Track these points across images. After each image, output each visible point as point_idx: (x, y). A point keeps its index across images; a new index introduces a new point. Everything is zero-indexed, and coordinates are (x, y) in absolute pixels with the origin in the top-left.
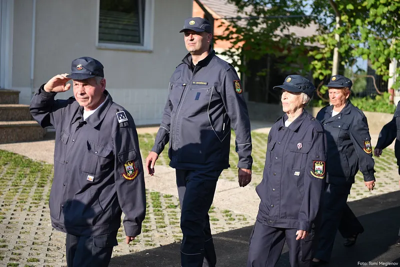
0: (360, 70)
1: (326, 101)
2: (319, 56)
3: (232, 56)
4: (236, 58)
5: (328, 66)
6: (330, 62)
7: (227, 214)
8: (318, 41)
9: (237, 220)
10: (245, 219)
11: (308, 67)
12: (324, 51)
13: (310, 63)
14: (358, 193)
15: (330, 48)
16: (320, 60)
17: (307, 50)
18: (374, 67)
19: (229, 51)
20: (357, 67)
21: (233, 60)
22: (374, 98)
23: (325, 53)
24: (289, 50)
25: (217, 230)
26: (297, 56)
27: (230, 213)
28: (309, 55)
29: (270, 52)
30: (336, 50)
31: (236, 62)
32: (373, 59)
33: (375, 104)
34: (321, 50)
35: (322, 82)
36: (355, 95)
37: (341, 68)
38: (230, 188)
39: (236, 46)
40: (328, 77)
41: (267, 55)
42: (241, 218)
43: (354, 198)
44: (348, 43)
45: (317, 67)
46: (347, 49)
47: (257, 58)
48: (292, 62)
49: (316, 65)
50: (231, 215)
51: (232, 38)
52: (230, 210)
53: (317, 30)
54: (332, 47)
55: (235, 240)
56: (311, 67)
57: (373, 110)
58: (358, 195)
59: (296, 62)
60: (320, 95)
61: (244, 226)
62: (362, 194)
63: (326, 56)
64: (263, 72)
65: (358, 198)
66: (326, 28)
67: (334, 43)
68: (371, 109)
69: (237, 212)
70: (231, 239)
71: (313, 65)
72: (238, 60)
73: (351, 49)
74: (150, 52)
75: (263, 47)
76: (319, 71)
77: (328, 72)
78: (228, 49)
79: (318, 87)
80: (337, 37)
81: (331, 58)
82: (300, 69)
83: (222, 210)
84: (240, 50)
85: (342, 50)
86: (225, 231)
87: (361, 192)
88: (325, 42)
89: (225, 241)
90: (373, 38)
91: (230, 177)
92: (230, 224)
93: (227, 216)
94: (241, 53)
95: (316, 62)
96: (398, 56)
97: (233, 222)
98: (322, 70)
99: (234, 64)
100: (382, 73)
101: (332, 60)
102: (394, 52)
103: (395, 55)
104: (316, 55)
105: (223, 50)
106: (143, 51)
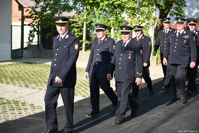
1: (81, 48)
2: (76, 26)
3: (33, 26)
4: (35, 27)
5: (81, 31)
8: (76, 18)
9: (37, 109)
10: (41, 108)
11: (71, 31)
12: (79, 24)
13: (73, 29)
16: (77, 28)
17: (71, 22)
19: (32, 24)
21: (33, 28)
23: (80, 24)
25: (27, 114)
28: (71, 26)
30: (85, 23)
31: (36, 29)
34: (77, 23)
37: (88, 32)
38: (33, 93)
39: (35, 21)
40: (81, 36)
41: (51, 25)
42: (39, 107)
44: (90, 19)
45: (75, 31)
46: (90, 22)
49: (75, 30)
50: (34, 106)
51: (33, 17)
52: (33, 104)
53: (76, 13)
54: (83, 22)
55: (36, 119)
56: (73, 31)
61: (41, 111)
63: (80, 25)
64: (49, 34)
66: (80, 12)
67: (84, 19)
69: (37, 105)
70: (34, 118)
71: (74, 30)
72: (36, 28)
73: (92, 22)
75: (48, 22)
76: (77, 33)
77: (81, 34)
80: (85, 16)
81: (82, 26)
83: (30, 104)
84: (37, 23)
85: (88, 23)
86: (31, 114)
88: (79, 19)
89: (31, 119)
90: (102, 17)
91: (33, 87)
92: (34, 111)
93: (32, 107)
94: (37, 24)
95: (75, 29)
96: (114, 25)
97: (35, 110)
98: (78, 32)
99: (35, 30)
100: (107, 34)
101: (83, 28)
102: (112, 23)
103: (113, 25)
104: (75, 25)
105: (29, 23)
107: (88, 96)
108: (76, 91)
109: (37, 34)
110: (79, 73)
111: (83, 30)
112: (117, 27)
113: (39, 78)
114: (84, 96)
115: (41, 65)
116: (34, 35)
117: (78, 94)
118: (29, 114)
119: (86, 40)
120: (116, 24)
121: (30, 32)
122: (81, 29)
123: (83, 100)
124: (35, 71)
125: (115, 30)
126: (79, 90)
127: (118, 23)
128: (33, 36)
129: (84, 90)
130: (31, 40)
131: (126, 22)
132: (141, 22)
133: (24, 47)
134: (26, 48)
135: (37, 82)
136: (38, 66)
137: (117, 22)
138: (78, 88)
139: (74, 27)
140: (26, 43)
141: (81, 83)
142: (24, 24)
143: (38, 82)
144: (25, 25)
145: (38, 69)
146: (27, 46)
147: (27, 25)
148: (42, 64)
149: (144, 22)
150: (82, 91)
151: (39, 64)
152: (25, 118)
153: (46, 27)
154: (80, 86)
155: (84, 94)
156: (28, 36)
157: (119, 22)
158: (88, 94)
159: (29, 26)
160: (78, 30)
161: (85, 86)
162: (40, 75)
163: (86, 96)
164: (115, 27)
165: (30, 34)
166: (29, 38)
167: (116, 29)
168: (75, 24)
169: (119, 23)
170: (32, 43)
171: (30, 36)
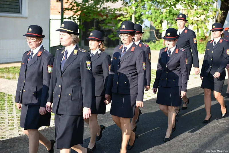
0: (146, 27)
2: (124, 19)
3: (74, 20)
4: (76, 21)
8: (123, 11)
11: (118, 25)
12: (126, 16)
13: (119, 23)
14: (148, 96)
15: (130, 15)
17: (117, 15)
18: (154, 25)
19: (72, 17)
20: (144, 25)
22: (154, 42)
24: (107, 15)
26: (111, 19)
28: (118, 19)
29: (96, 17)
30: (133, 16)
32: (154, 21)
33: (155, 46)
34: (124, 15)
36: (144, 41)
39: (77, 14)
41: (94, 19)
43: (146, 99)
44: (140, 12)
46: (139, 15)
47: (89, 21)
48: (108, 23)
51: (74, 9)
53: (122, 4)
57: (155, 49)
58: (148, 97)
59: (111, 23)
62: (150, 97)
63: (128, 19)
65: (148, 99)
66: (127, 3)
67: (132, 11)
68: (154, 49)
72: (78, 22)
73: (141, 15)
74: (26, 18)
75: (91, 15)
78: (72, 16)
80: (134, 8)
81: (130, 20)
82: (113, 26)
84: (79, 16)
85: (137, 16)
87: (149, 96)
88: (127, 11)
90: (153, 9)
94: (79, 18)
100: (159, 28)
102: (165, 16)
103: (166, 18)
104: (122, 18)
105: (69, 17)
106: (22, 18)
112: (171, 20)
120: (169, 16)
127: (171, 16)
132: (199, 15)
139: (120, 20)
142: (64, 17)
147: (67, 18)
149: (203, 15)
157: (173, 14)
164: (168, 20)
167: (169, 23)
169: (173, 16)
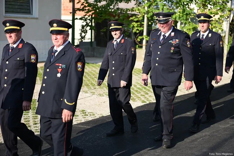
1: (141, 45)
2: (136, 20)
3: (86, 20)
4: (88, 21)
5: (142, 25)
6: (143, 23)
7: (83, 112)
8: (135, 11)
9: (89, 116)
10: (94, 115)
11: (130, 26)
12: (139, 17)
13: (131, 24)
16: (137, 22)
17: (129, 15)
21: (86, 22)
23: (140, 18)
24: (119, 16)
25: (77, 122)
26: (123, 19)
27: (85, 111)
28: (130, 19)
30: (146, 16)
31: (89, 24)
34: (137, 16)
35: (139, 34)
37: (149, 26)
38: (85, 97)
39: (88, 14)
40: (141, 31)
41: (106, 19)
42: (92, 114)
44: (152, 11)
45: (135, 26)
46: (151, 15)
49: (134, 24)
50: (86, 112)
51: (85, 10)
52: (85, 110)
53: (135, 4)
54: (143, 14)
55: (87, 127)
56: (132, 26)
60: (138, 42)
61: (93, 119)
63: (140, 19)
64: (104, 29)
66: (140, 3)
67: (145, 11)
69: (89, 111)
70: (85, 126)
71: (133, 24)
74: (37, 19)
75: (103, 15)
76: (136, 28)
77: (141, 28)
78: (83, 16)
79: (136, 37)
80: (146, 8)
81: (143, 20)
82: (125, 27)
83: (80, 110)
85: (149, 16)
86: (82, 122)
88: (139, 11)
89: (82, 127)
91: (85, 90)
92: (85, 118)
93: (83, 113)
94: (91, 18)
95: (134, 23)
96: (181, 19)
97: (87, 117)
98: (138, 27)
99: (87, 25)
101: (144, 22)
102: (179, 16)
103: (179, 18)
104: (134, 19)
105: (80, 17)
106: (32, 18)
107: (148, 101)
108: (135, 96)
109: (90, 29)
110: (138, 75)
111: (143, 24)
112: (184, 20)
113: (91, 81)
114: (143, 102)
115: (94, 65)
116: (87, 30)
117: (137, 99)
118: (80, 121)
119: (147, 37)
120: (183, 16)
121: (82, 27)
122: (141, 23)
123: (142, 106)
124: (88, 72)
125: (181, 24)
126: (138, 95)
128: (85, 32)
129: (144, 94)
130: (83, 36)
131: (195, 15)
132: (214, 15)
133: (76, 44)
134: (77, 46)
135: (89, 85)
136: (91, 66)
137: (185, 15)
138: (137, 93)
139: (133, 21)
140: (78, 40)
141: (140, 87)
142: (75, 18)
143: (91, 85)
144: (77, 19)
145: (90, 70)
146: (78, 43)
147: (78, 18)
148: (96, 64)
150: (142, 95)
151: (93, 65)
152: (75, 126)
153: (100, 21)
154: (139, 90)
155: (144, 100)
156: (80, 32)
157: (187, 14)
158: (148, 99)
159: (81, 20)
160: (138, 25)
161: (145, 90)
162: (93, 77)
163: (146, 102)
165: (81, 30)
166: (81, 34)
167: (183, 23)
168: (134, 17)
169: (187, 16)
170: (84, 39)
171: (82, 32)
